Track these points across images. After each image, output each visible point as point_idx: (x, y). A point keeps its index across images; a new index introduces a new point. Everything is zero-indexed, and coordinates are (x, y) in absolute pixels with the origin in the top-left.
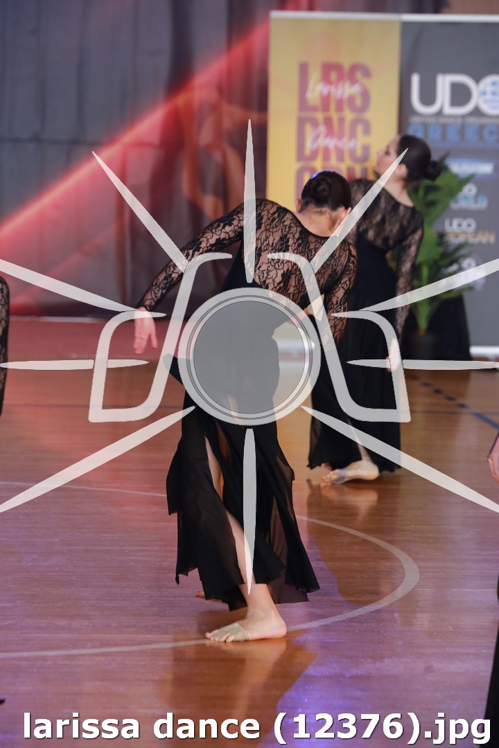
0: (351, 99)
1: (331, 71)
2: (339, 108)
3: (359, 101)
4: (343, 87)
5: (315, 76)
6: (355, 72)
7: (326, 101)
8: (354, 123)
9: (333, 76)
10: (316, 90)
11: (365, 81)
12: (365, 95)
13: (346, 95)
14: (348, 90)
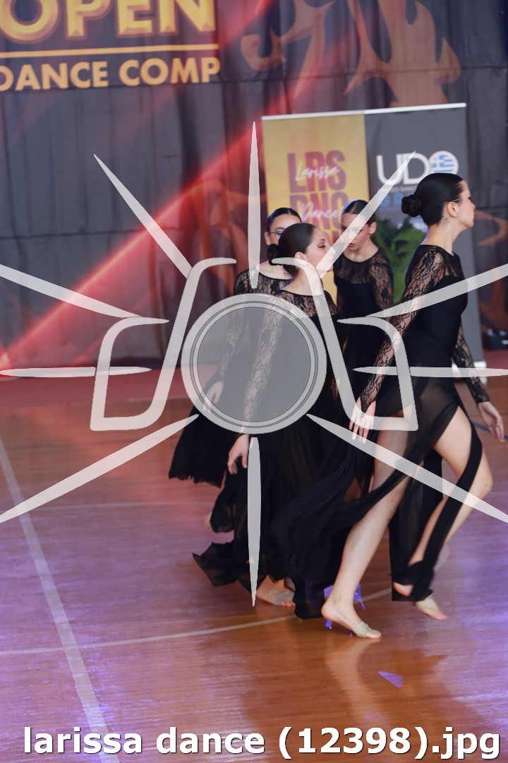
0: (331, 178)
1: (313, 158)
2: (322, 187)
3: (337, 180)
4: (324, 169)
5: (301, 163)
6: (332, 158)
7: (311, 181)
8: (335, 197)
9: (315, 162)
10: (303, 174)
11: (340, 164)
12: (342, 175)
13: (326, 177)
14: (328, 172)
